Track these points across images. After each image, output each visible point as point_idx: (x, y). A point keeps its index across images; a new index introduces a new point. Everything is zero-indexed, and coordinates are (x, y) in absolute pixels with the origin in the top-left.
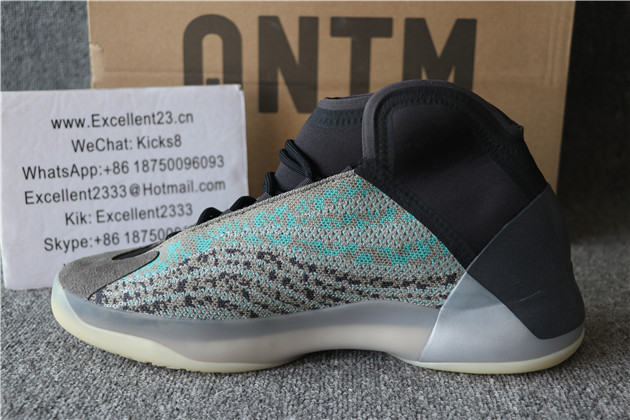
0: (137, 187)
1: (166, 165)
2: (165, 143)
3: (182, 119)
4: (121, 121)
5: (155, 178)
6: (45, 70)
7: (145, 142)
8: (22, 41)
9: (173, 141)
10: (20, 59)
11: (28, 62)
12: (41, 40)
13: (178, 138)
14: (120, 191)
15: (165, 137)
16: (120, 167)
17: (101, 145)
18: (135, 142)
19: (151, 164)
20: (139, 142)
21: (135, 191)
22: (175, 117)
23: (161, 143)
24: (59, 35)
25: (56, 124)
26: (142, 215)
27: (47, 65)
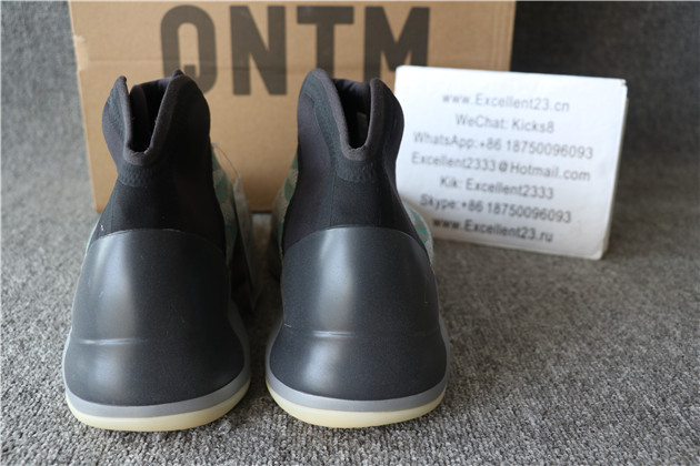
0: (506, 164)
1: (536, 148)
2: (538, 127)
3: (559, 107)
4: (502, 103)
5: (524, 158)
6: (44, 60)
7: (520, 124)
8: (21, 33)
9: (546, 126)
10: (20, 50)
11: (28, 53)
12: (39, 33)
13: (551, 125)
14: (490, 165)
15: (539, 122)
16: (494, 144)
17: (481, 121)
18: (511, 123)
19: (521, 146)
20: (515, 124)
21: (503, 167)
22: (552, 105)
23: (535, 127)
24: (54, 28)
25: (446, 99)
26: (506, 190)
27: (46, 56)
